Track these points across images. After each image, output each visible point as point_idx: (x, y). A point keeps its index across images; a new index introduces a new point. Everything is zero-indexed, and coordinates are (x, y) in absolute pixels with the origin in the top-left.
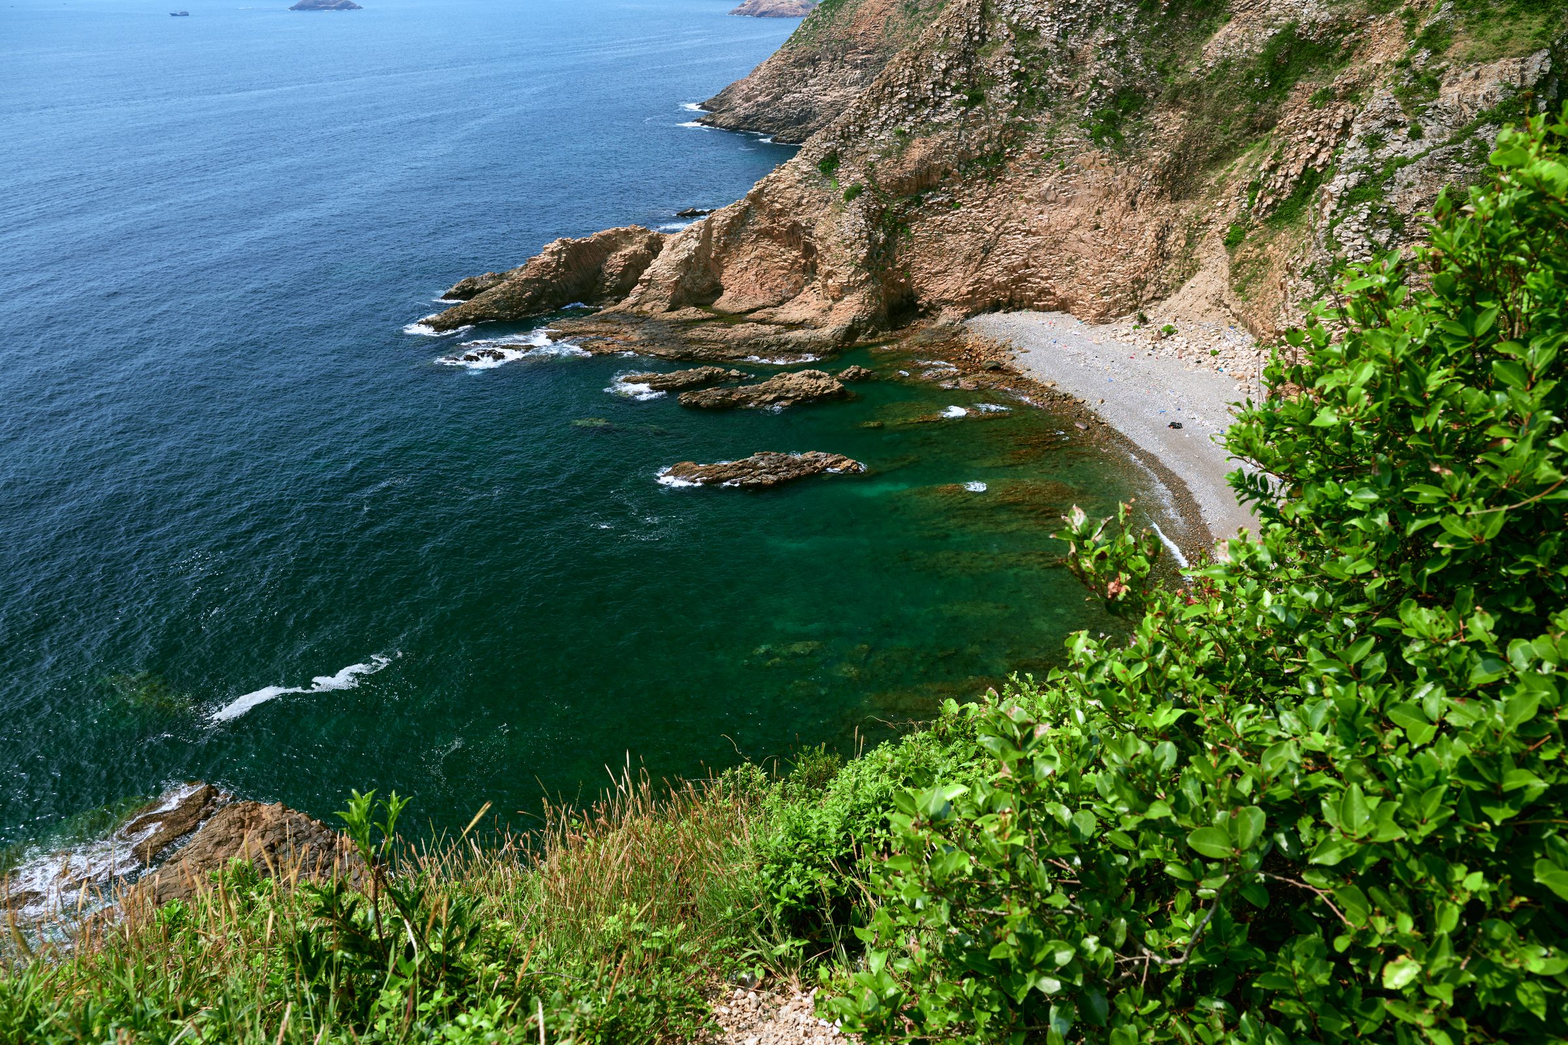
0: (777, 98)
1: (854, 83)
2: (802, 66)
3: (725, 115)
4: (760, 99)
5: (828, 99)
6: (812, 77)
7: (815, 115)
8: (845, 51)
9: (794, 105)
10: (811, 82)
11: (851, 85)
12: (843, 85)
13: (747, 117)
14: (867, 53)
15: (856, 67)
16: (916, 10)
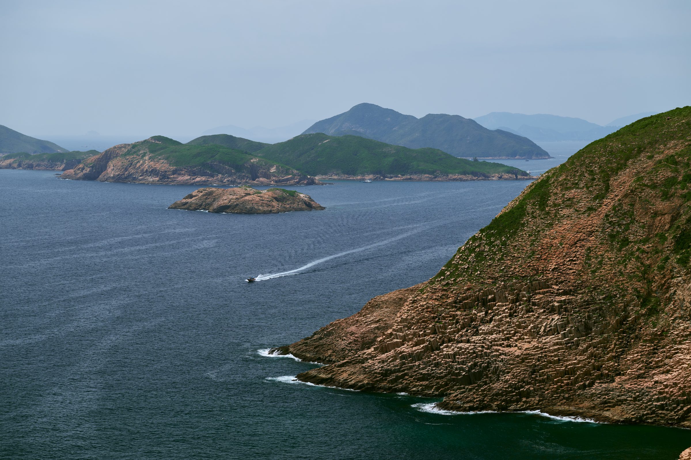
0: (433, 348)
1: (554, 331)
2: (467, 307)
3: (350, 369)
4: (405, 349)
5: (515, 351)
6: (483, 322)
7: (497, 373)
8: (532, 290)
9: (460, 358)
10: (484, 328)
11: (547, 333)
12: (535, 334)
13: (386, 373)
14: (565, 293)
15: (552, 311)
16: (626, 242)
